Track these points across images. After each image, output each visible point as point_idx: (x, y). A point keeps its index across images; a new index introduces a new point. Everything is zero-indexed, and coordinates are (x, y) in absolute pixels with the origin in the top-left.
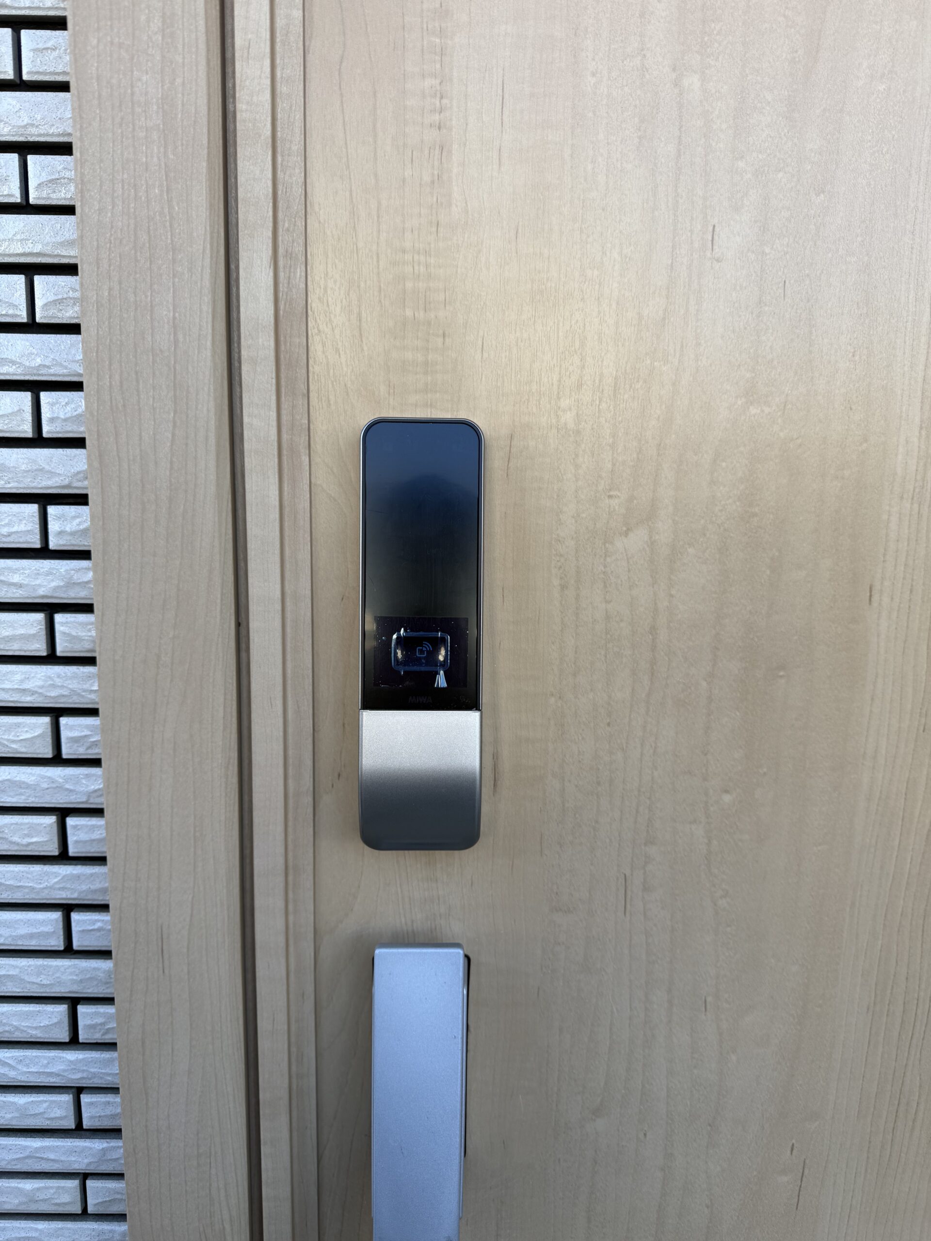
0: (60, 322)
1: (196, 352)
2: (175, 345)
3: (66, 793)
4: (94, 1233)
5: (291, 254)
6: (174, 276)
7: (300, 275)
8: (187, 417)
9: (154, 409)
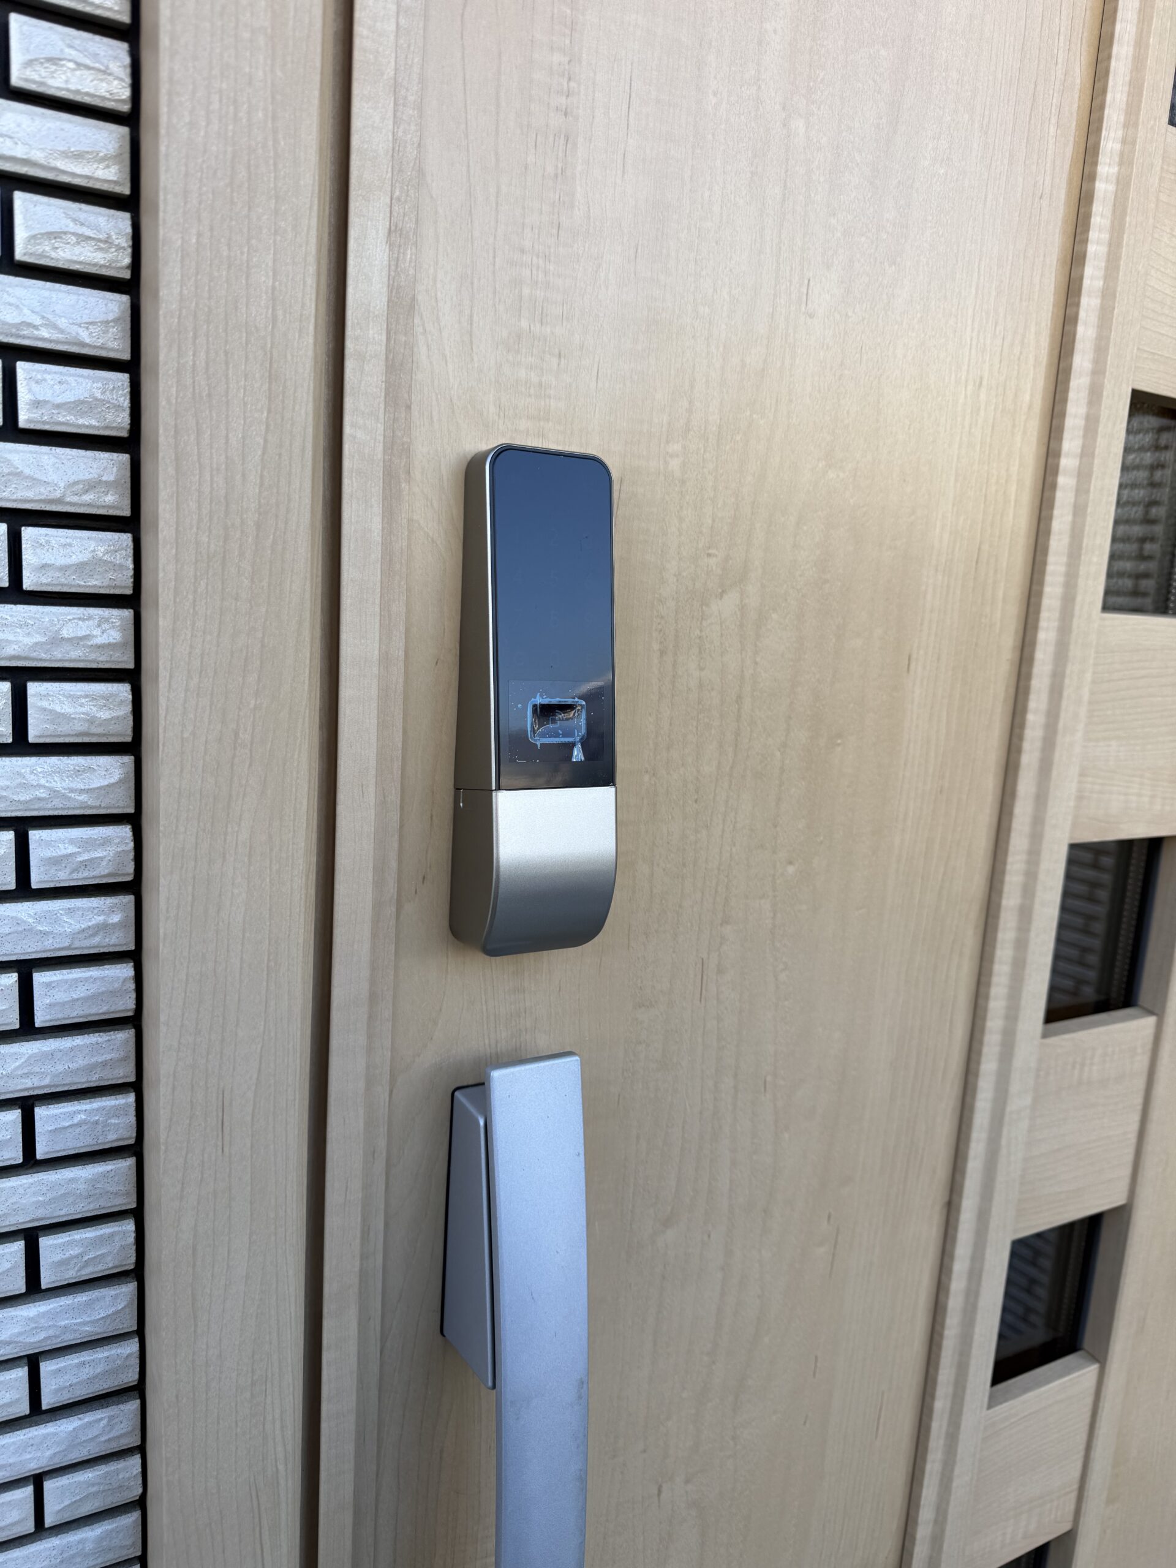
0: (53, 265)
1: (297, 336)
2: (273, 323)
3: (38, 937)
4: (54, 1552)
6: (276, 233)
7: (411, 258)
8: (283, 419)
9: (245, 404)
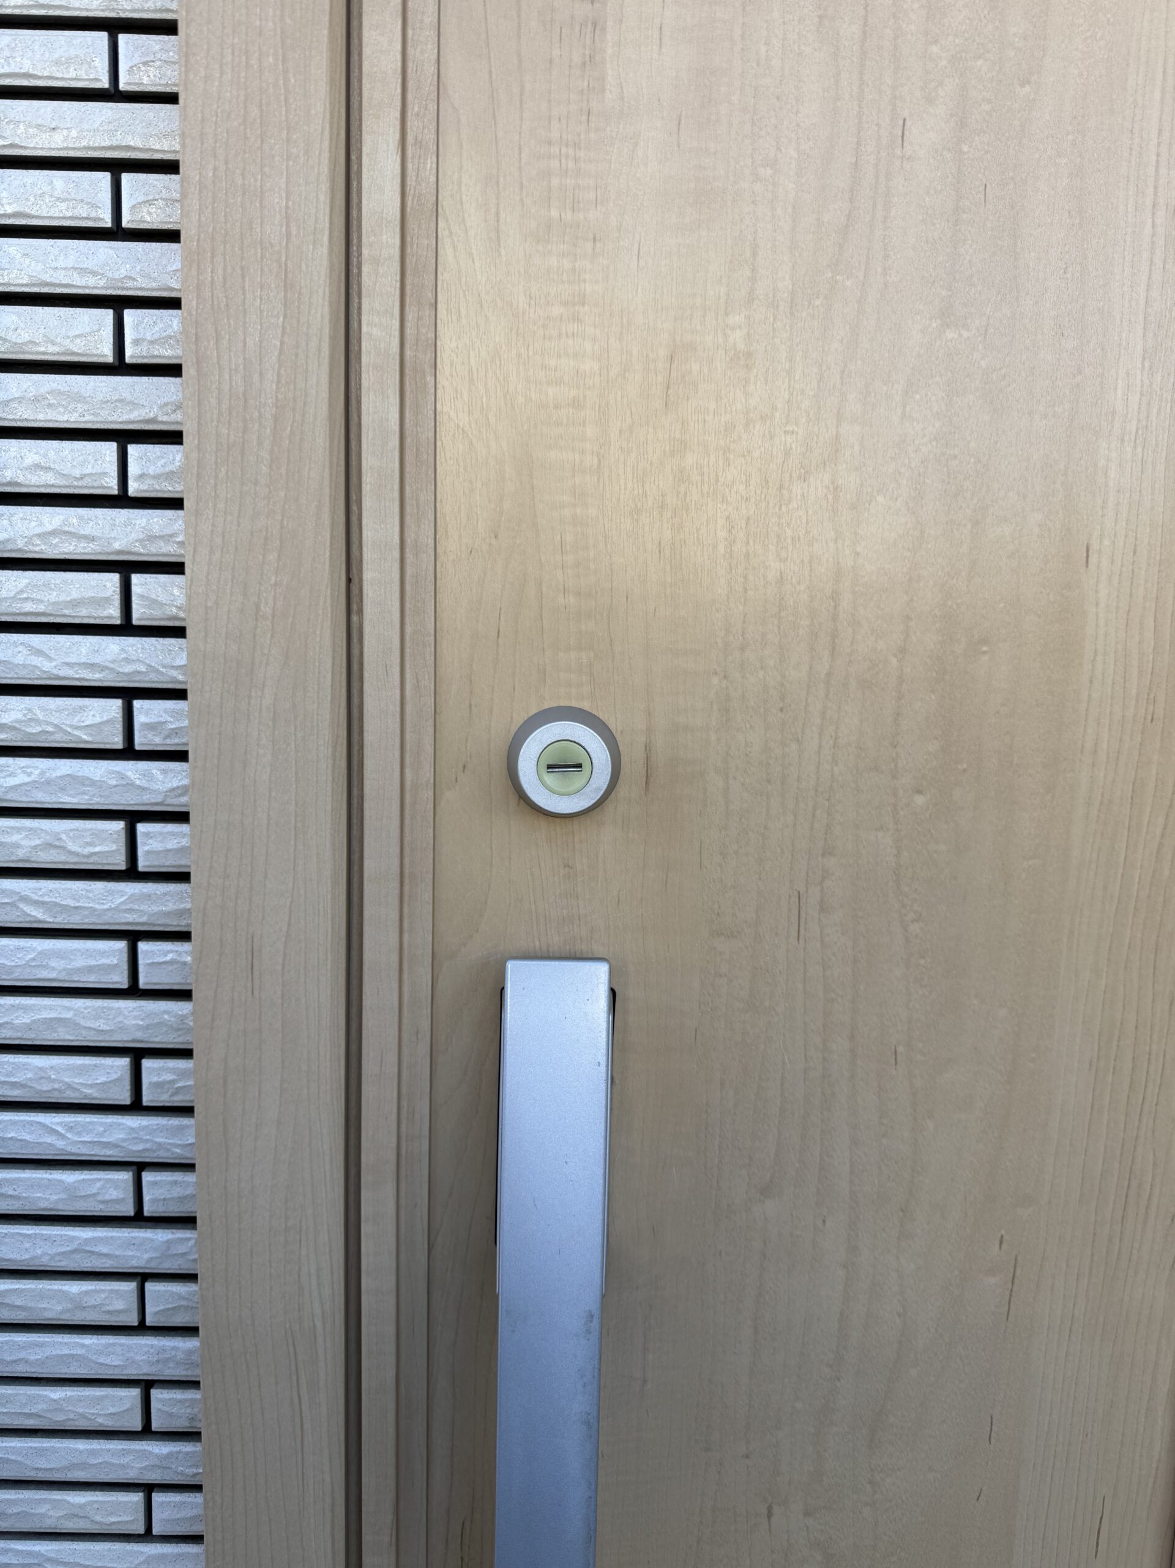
0: (150, 228)
1: (311, 247)
2: (287, 239)
3: (138, 792)
4: (152, 1351)
5: (421, 142)
6: (288, 158)
7: (431, 167)
8: (298, 322)
9: (261, 311)
